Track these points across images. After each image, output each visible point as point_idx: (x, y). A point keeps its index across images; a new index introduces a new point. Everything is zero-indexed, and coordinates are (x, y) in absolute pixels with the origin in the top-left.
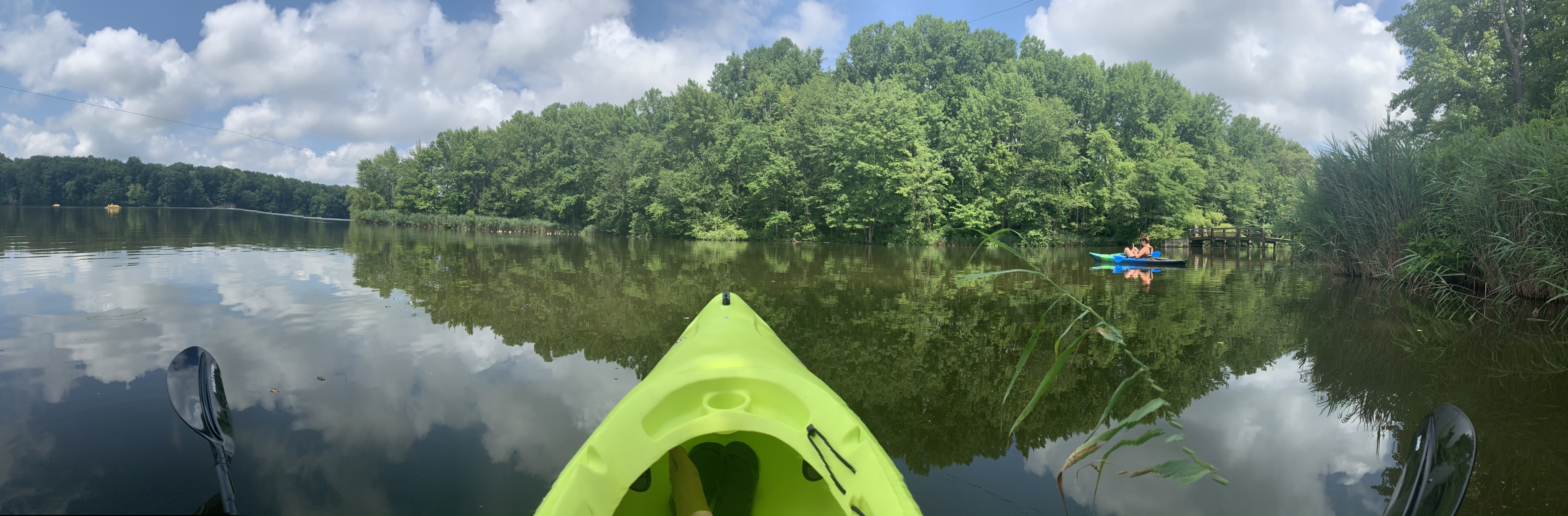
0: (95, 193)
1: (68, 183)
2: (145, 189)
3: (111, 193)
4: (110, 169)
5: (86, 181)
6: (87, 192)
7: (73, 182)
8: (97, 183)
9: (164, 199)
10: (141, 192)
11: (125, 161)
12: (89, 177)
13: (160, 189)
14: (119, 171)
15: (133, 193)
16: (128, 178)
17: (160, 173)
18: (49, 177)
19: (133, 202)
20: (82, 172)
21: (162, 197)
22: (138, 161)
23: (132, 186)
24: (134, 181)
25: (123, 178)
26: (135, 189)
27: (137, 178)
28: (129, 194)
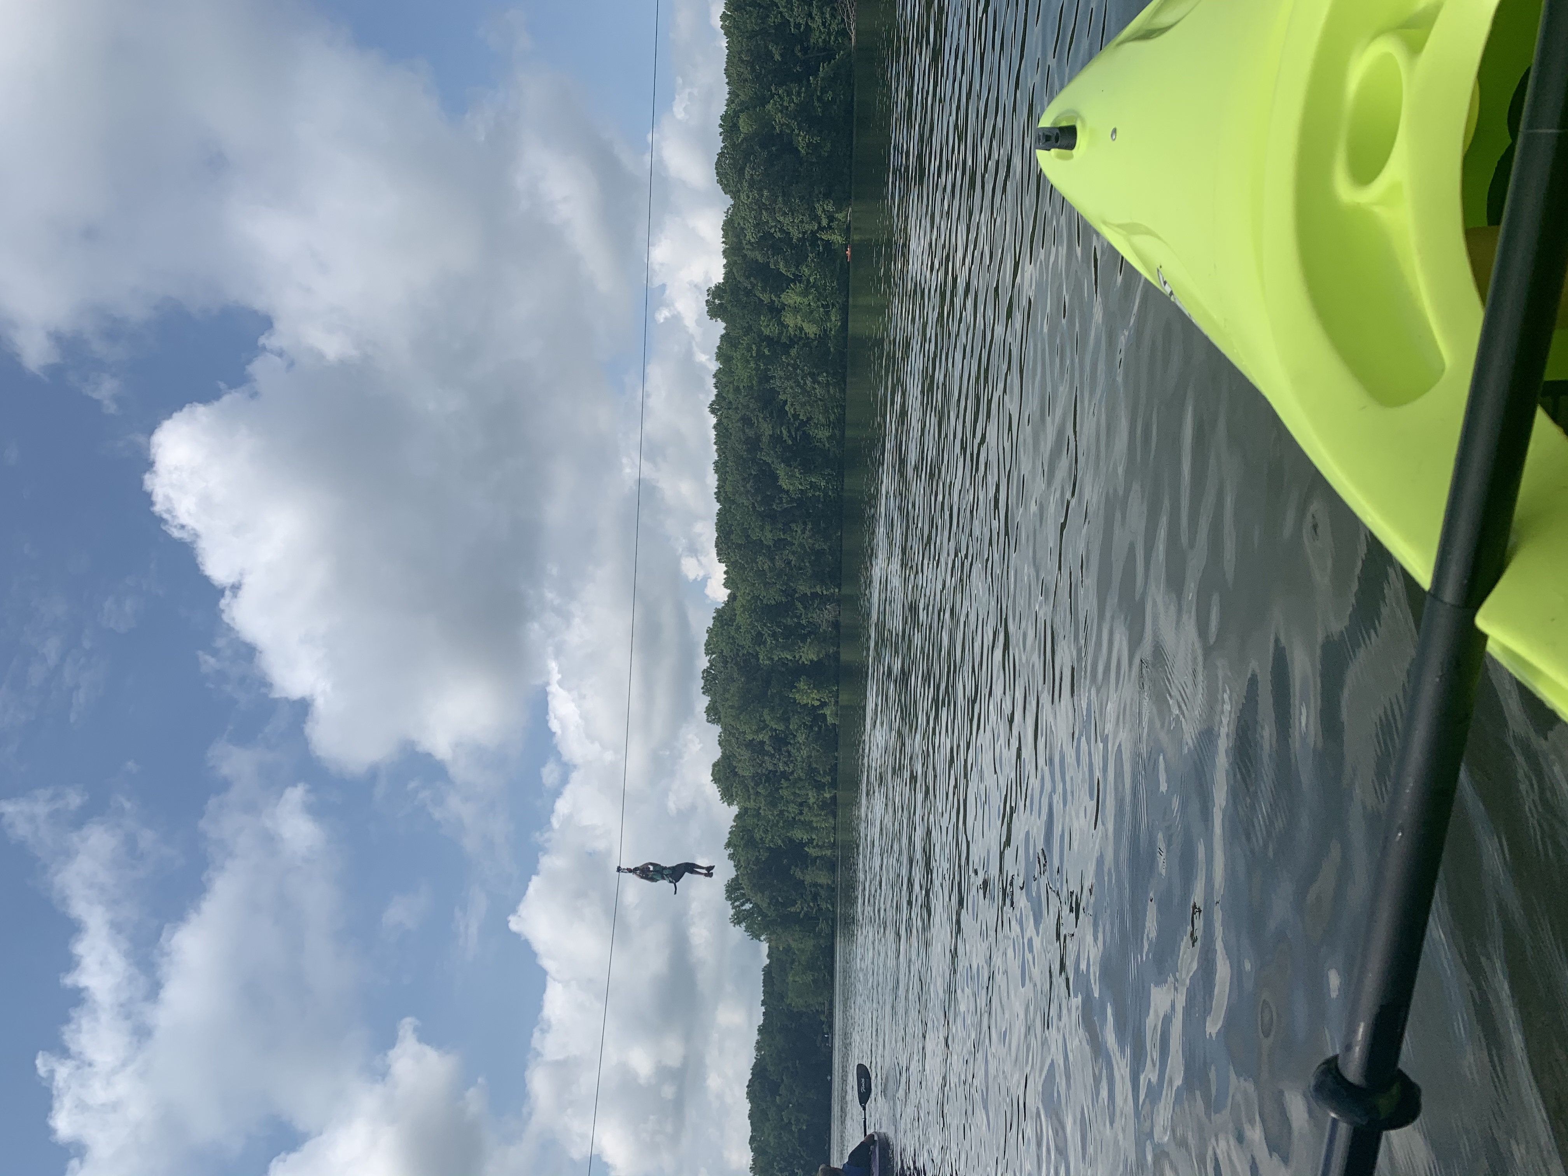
0: (810, 419)
1: (784, 483)
2: (797, 278)
3: (809, 381)
4: (743, 373)
5: (776, 439)
6: (806, 436)
7: (781, 471)
8: (782, 412)
9: (824, 223)
10: (805, 293)
11: (719, 327)
12: (766, 429)
13: (796, 235)
14: (749, 349)
15: (809, 315)
16: (769, 329)
17: (750, 236)
18: (768, 527)
19: (835, 317)
20: (753, 444)
21: (821, 228)
22: (717, 292)
23: (790, 320)
24: (776, 311)
25: (768, 339)
26: (796, 310)
27: (765, 298)
28: (811, 330)
